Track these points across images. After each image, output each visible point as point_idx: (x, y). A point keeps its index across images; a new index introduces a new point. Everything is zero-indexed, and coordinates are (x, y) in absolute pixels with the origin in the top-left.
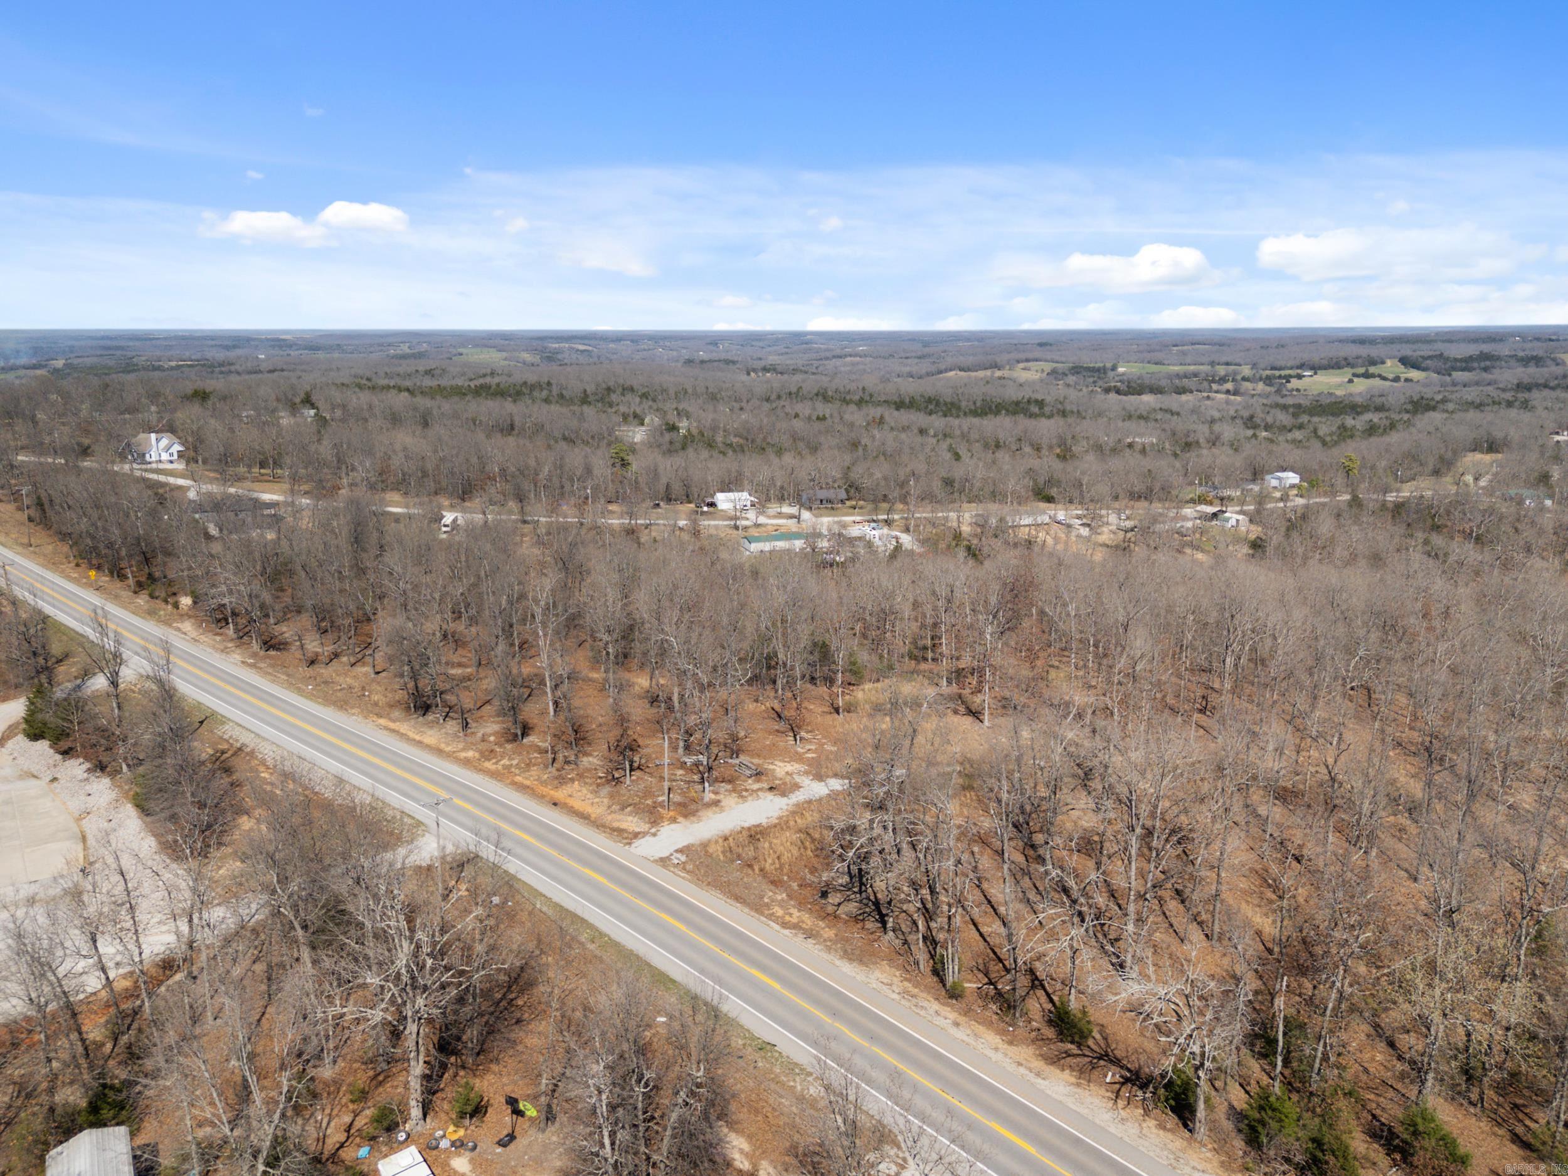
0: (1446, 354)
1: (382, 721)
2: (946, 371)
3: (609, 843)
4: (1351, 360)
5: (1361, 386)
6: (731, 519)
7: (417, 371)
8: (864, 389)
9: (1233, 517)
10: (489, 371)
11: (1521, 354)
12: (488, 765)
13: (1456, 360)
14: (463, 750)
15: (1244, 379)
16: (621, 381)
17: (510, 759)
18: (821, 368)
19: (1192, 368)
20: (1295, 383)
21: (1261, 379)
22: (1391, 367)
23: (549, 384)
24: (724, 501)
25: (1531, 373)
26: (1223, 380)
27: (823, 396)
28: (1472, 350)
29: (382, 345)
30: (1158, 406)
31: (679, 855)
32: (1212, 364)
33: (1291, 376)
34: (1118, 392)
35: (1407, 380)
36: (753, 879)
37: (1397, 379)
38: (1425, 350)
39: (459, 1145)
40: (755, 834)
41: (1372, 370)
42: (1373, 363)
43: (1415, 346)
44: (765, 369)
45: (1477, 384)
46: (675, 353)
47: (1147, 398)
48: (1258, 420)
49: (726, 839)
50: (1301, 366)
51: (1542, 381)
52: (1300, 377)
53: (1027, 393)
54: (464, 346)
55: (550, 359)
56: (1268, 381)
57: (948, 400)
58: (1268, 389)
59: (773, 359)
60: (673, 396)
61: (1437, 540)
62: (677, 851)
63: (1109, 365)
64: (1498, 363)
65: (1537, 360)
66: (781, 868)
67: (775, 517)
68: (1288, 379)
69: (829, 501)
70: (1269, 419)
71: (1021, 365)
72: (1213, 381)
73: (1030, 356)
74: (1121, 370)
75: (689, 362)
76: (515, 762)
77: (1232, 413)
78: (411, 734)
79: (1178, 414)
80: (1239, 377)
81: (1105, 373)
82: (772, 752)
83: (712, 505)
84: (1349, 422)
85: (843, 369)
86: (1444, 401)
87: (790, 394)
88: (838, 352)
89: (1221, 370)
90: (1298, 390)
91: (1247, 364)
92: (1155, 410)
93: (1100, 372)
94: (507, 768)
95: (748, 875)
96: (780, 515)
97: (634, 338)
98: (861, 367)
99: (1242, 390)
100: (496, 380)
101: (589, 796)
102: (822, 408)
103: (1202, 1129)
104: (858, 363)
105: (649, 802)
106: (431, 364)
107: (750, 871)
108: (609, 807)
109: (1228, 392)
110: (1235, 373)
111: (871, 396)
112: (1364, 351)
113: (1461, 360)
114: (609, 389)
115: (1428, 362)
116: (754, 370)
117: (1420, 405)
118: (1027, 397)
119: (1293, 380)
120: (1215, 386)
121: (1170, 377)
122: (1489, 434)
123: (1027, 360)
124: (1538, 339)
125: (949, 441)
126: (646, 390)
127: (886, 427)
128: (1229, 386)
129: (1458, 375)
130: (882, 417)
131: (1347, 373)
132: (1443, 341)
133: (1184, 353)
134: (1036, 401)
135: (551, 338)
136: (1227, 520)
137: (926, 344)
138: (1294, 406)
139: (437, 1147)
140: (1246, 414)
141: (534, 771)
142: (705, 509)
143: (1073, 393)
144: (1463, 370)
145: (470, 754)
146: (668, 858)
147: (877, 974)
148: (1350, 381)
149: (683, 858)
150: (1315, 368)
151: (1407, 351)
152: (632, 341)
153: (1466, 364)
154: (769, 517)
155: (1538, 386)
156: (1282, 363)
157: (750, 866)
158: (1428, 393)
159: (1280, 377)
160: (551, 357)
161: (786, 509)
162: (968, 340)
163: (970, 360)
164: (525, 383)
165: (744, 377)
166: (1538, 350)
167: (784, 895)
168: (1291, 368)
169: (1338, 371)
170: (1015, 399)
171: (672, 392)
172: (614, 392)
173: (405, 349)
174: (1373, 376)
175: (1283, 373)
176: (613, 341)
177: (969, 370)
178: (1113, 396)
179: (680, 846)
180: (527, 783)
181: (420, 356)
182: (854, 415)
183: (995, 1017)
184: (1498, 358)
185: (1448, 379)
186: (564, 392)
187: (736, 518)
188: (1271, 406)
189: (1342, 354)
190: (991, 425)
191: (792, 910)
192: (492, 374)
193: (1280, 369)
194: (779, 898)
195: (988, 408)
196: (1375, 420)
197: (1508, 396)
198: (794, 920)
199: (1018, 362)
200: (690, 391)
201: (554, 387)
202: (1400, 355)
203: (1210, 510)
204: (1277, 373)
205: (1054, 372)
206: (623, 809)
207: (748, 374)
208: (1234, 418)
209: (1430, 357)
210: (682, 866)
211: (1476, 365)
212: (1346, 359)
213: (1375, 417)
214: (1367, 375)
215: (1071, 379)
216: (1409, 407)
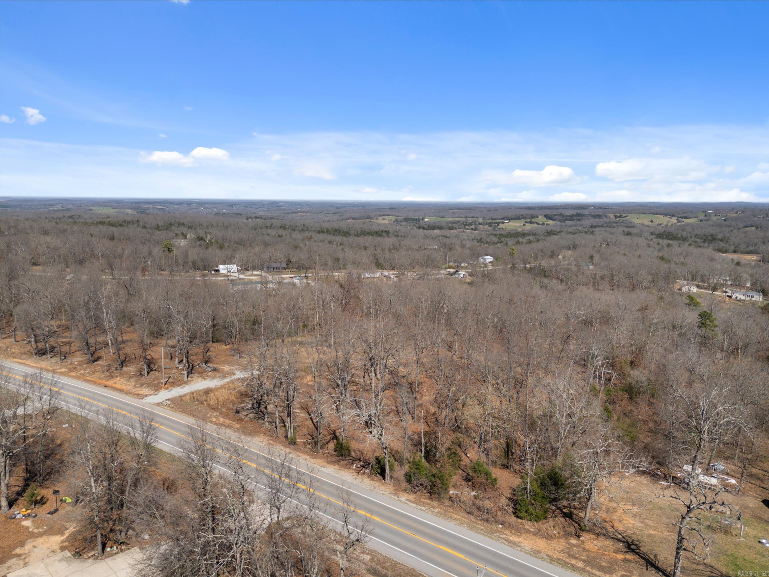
0: (563, 214)
1: (16, 360)
2: (346, 219)
3: (132, 399)
4: (524, 216)
5: (528, 227)
6: (225, 276)
7: (64, 216)
8: (304, 225)
9: (462, 273)
10: (106, 216)
11: (593, 214)
12: (72, 374)
13: (567, 216)
14: (60, 368)
15: (480, 224)
16: (178, 220)
17: (84, 370)
18: (285, 218)
19: (457, 219)
20: (501, 226)
21: (487, 224)
22: (541, 219)
23: (138, 221)
24: (223, 269)
25: (597, 221)
26: (470, 224)
27: (283, 227)
28: (574, 212)
29: (46, 205)
30: (441, 234)
31: (167, 402)
32: (466, 217)
33: (499, 223)
34: (424, 229)
35: (547, 224)
36: (204, 409)
37: (543, 224)
38: (555, 212)
39: (27, 516)
40: (207, 392)
41: (533, 220)
42: (533, 217)
43: (551, 211)
44: (256, 218)
45: (575, 226)
46: (210, 210)
47: (437, 232)
48: (483, 240)
49: (193, 394)
50: (504, 218)
51: (600, 224)
52: (503, 223)
53: (382, 228)
54: (93, 206)
55: (142, 212)
56: (490, 224)
57: (345, 230)
58: (490, 228)
59: (261, 213)
60: (206, 227)
61: (546, 281)
62: (166, 400)
63: (421, 218)
64: (584, 218)
65: (599, 216)
66: (218, 403)
67: (249, 276)
68: (498, 224)
69: (278, 268)
70: (488, 240)
71: (381, 217)
72: (466, 225)
73: (385, 213)
74: (426, 220)
75: (217, 214)
76: (87, 372)
77: (473, 237)
78: (31, 364)
79: (449, 237)
80: (477, 223)
81: (419, 221)
82: (223, 363)
83: (218, 271)
84: (521, 240)
85: (296, 218)
86: (560, 232)
87: (267, 227)
88: (294, 210)
89: (470, 220)
90: (502, 229)
91: (481, 217)
92: (439, 236)
93: (418, 220)
94: (83, 375)
95: (201, 407)
96: (252, 275)
97: (189, 203)
98: (305, 217)
99: (478, 228)
100: (109, 219)
101: (125, 382)
102: (281, 232)
103: (388, 477)
104: (304, 216)
105: (156, 382)
106: (73, 213)
107: (202, 405)
108: (135, 386)
109: (472, 229)
110: (476, 221)
111: (308, 228)
112: (530, 212)
113: (569, 216)
114: (171, 224)
115: (556, 217)
116: (251, 218)
117: (550, 233)
118: (381, 229)
119: (501, 225)
120: (467, 227)
121: (448, 223)
122: (574, 243)
123: (384, 215)
124: (600, 208)
125: (342, 246)
126: (191, 224)
127: (312, 240)
128: (473, 227)
129: (568, 222)
130: (311, 236)
131: (523, 221)
132: (563, 209)
133: (454, 213)
134: (386, 231)
135: (143, 202)
136: (459, 274)
137: (338, 208)
138: (500, 235)
139: (15, 518)
140: (479, 238)
141: (97, 375)
142: (213, 272)
143: (402, 228)
144: (570, 220)
145: (63, 370)
146: (162, 403)
147: (257, 438)
148: (524, 225)
149: (169, 402)
150: (510, 219)
151: (548, 212)
152: (187, 204)
153: (571, 218)
154: (246, 276)
155: (599, 226)
156: (496, 217)
157: (203, 403)
158: (554, 229)
159: (495, 223)
160: (143, 212)
161: (255, 272)
162: (358, 206)
163: (357, 215)
164: (125, 221)
165: (245, 221)
166: (600, 212)
167: (218, 414)
168: (500, 219)
169: (519, 221)
170: (376, 230)
171: (205, 225)
172: (174, 225)
173: (59, 207)
174: (533, 223)
175: (496, 221)
176: (177, 204)
177: (357, 219)
178: (421, 230)
179: (168, 398)
180: (93, 379)
181: (68, 210)
182: (297, 235)
183: (309, 450)
184: (584, 215)
185: (563, 224)
186: (146, 225)
187: (228, 276)
188: (490, 235)
189: (521, 213)
190: (362, 240)
191: (220, 419)
192: (107, 218)
193: (495, 220)
194: (215, 414)
195: (363, 233)
196: (531, 239)
197: (586, 230)
198: (221, 422)
199: (380, 216)
200: (214, 225)
201: (141, 223)
202: (544, 214)
203: (452, 270)
204: (494, 221)
205: (396, 221)
206: (141, 386)
207: (248, 219)
208: (473, 240)
209: (556, 215)
210: (169, 406)
211: (575, 218)
212: (522, 215)
213: (531, 238)
214: (531, 223)
215: (404, 223)
216: (546, 234)
